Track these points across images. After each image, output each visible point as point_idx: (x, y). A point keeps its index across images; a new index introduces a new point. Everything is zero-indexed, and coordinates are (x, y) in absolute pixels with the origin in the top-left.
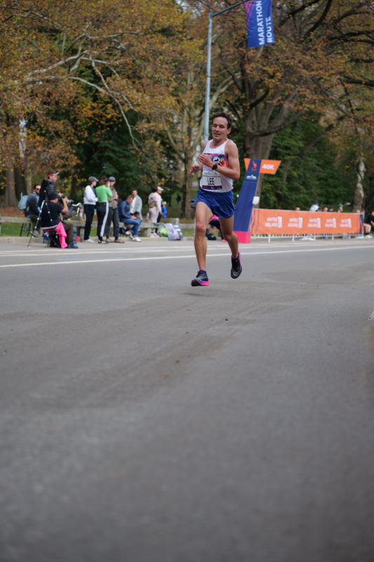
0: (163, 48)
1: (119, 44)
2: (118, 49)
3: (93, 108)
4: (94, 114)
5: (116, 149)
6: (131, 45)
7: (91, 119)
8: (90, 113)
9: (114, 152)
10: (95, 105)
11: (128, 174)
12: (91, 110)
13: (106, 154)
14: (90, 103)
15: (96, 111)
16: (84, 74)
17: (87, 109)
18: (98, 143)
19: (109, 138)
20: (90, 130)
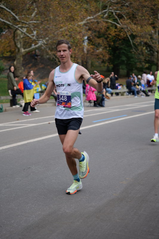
0: (146, 4)
1: (125, 3)
2: (125, 6)
3: (115, 32)
4: (116, 35)
5: (126, 49)
6: (131, 4)
7: (114, 36)
8: (114, 34)
9: (125, 50)
10: (116, 30)
11: (132, 60)
12: (114, 32)
13: (122, 51)
14: (114, 29)
15: (117, 33)
16: (111, 16)
17: (113, 32)
18: (118, 46)
19: (123, 44)
20: (114, 41)
